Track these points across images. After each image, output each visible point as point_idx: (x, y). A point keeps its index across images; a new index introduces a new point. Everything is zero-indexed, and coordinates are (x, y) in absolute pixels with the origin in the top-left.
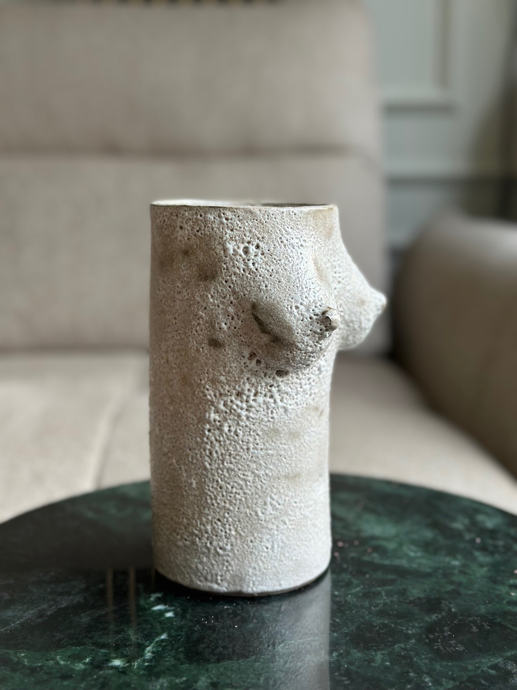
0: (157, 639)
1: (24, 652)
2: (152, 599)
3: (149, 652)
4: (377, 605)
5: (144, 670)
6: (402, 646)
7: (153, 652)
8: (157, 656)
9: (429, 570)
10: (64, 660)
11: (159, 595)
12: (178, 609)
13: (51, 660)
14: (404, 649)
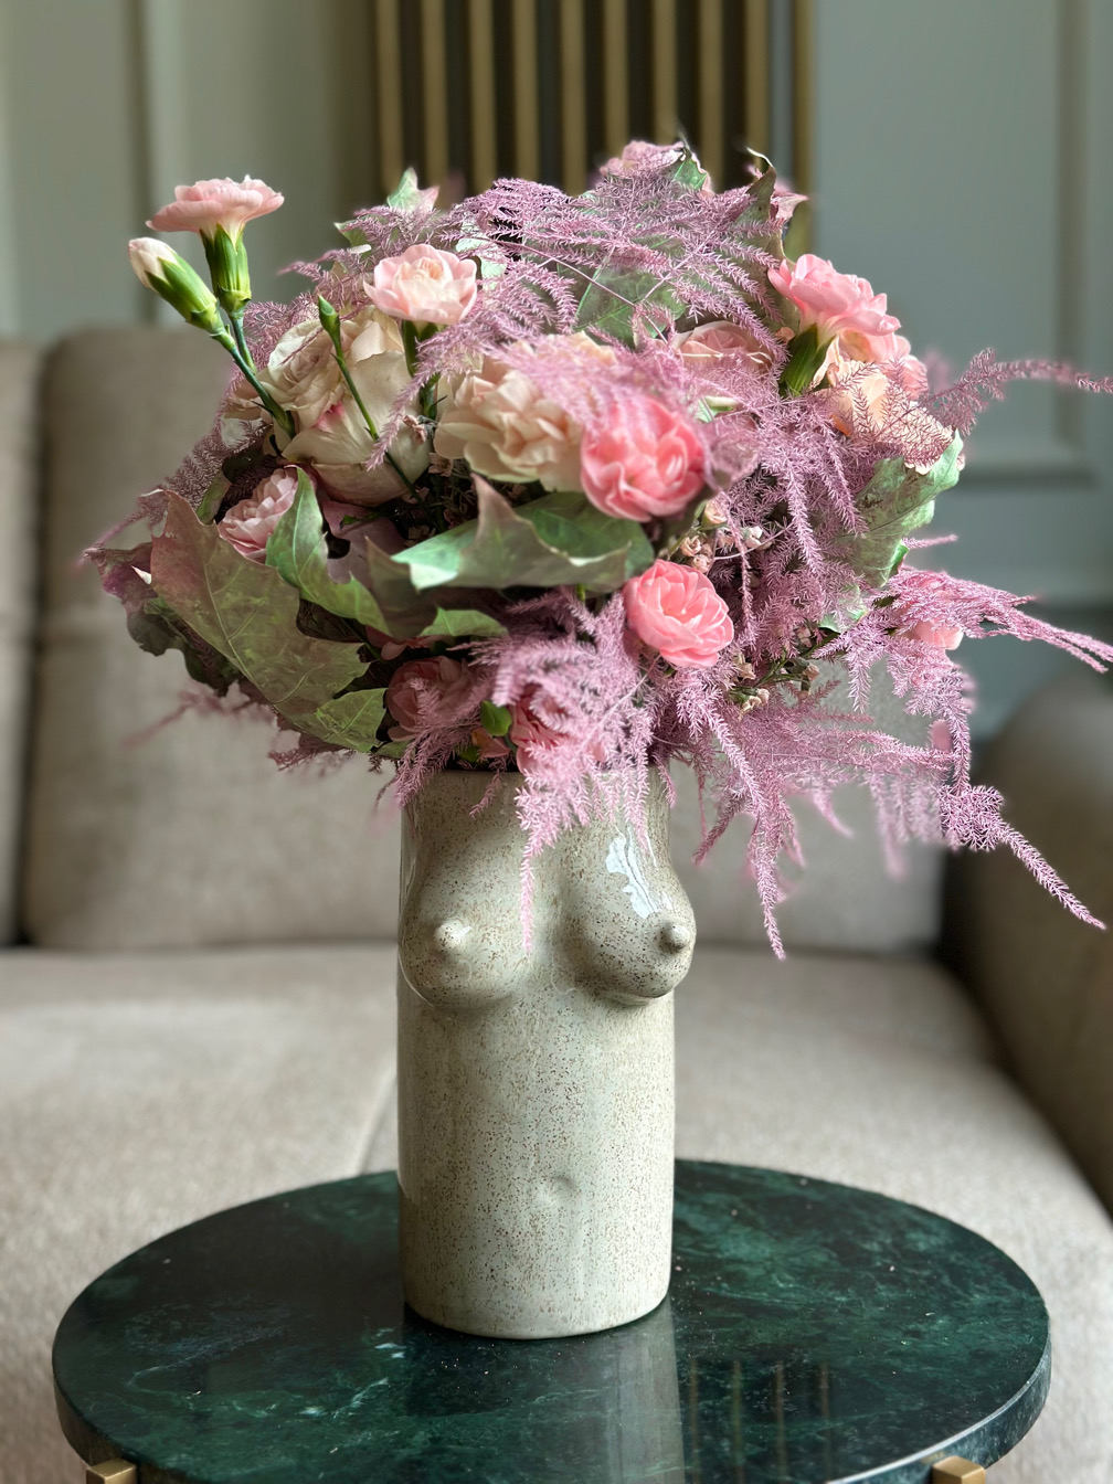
0: (373, 1385)
2: (379, 1335)
3: (357, 1399)
4: (697, 1351)
5: (345, 1420)
6: (710, 1403)
7: (363, 1400)
8: (367, 1405)
10: (242, 1406)
11: (391, 1330)
12: (412, 1349)
13: (227, 1404)
14: (709, 1407)
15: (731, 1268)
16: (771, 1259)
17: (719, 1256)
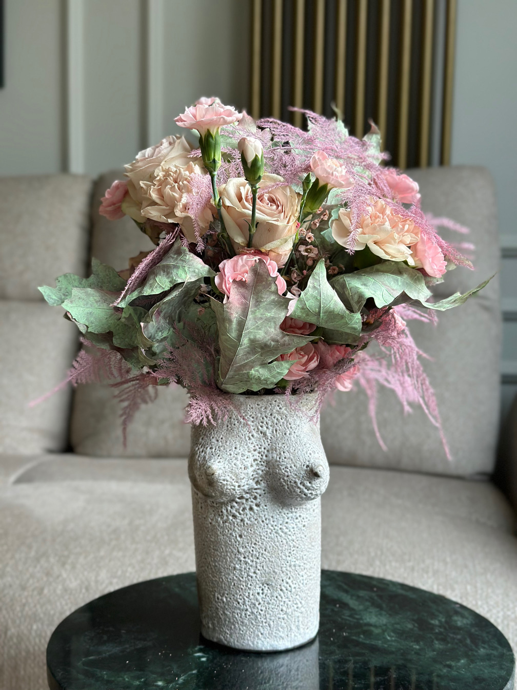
0: (190, 673)
1: (105, 671)
2: (196, 649)
3: (182, 679)
7: (184, 680)
8: (186, 682)
9: (394, 650)
10: (128, 679)
11: (202, 647)
12: (211, 657)
13: (122, 677)
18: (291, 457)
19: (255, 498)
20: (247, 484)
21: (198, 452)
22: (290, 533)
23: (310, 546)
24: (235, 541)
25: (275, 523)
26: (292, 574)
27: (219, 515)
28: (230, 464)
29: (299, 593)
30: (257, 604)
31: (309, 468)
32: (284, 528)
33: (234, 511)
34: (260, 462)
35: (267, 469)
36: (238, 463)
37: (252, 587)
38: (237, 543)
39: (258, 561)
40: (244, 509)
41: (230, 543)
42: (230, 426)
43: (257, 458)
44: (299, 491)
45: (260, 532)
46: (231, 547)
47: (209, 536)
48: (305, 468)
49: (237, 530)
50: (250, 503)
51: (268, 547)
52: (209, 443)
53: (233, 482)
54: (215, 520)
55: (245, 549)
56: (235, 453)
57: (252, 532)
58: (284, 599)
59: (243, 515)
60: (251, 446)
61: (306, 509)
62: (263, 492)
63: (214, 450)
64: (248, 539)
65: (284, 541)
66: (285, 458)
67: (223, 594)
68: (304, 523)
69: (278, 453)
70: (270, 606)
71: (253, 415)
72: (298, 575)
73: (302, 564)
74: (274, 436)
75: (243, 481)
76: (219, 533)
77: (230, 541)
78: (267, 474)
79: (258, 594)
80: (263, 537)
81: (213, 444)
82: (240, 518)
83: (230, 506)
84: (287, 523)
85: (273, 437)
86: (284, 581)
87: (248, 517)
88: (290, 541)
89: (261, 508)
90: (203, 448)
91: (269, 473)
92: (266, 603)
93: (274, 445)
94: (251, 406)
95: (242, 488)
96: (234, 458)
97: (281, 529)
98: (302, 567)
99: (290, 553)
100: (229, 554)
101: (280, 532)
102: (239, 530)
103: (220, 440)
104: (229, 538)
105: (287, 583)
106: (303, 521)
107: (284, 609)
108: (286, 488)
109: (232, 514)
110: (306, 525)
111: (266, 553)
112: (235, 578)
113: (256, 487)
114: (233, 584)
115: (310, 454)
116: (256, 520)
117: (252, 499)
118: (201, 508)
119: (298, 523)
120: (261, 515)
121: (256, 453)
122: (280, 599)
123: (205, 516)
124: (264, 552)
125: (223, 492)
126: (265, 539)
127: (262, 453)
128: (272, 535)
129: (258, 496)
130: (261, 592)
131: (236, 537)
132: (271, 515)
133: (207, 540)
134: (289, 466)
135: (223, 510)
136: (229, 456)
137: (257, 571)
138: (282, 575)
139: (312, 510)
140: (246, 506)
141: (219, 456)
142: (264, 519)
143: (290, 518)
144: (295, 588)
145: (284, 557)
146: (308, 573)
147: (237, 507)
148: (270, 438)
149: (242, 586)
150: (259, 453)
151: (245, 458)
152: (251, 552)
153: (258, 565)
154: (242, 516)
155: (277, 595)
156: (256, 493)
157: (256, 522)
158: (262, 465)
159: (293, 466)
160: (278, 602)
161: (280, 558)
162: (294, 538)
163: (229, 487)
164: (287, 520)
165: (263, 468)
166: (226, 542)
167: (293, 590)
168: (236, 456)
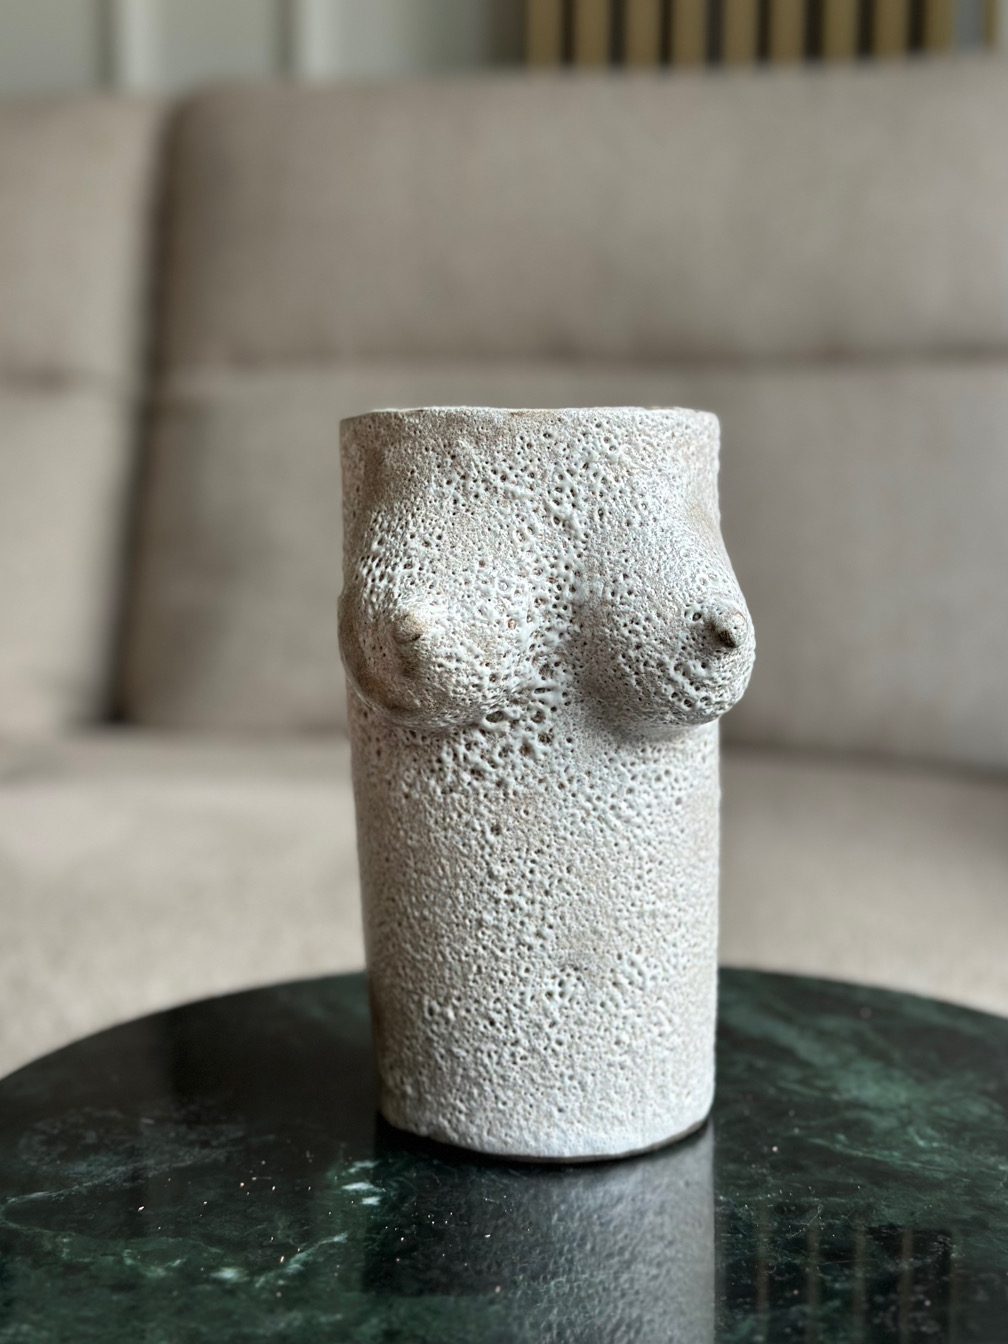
0: (324, 1242)
1: (69, 1236)
2: (354, 1170)
3: (298, 1261)
7: (303, 1263)
10: (134, 1259)
13: (112, 1255)
15: (850, 1115)
16: (907, 1107)
17: (835, 1097)
18: (649, 589)
19: (539, 717)
20: (517, 674)
21: (370, 580)
22: (638, 820)
23: (693, 860)
24: (479, 843)
25: (597, 792)
26: (647, 939)
27: (433, 771)
28: (467, 609)
29: (665, 993)
30: (546, 1024)
31: (701, 621)
32: (624, 805)
33: (475, 757)
34: (555, 606)
35: (577, 628)
36: (490, 606)
37: (531, 977)
38: (488, 850)
39: (548, 900)
40: (506, 751)
41: (465, 851)
42: (462, 500)
43: (548, 595)
44: (671, 690)
45: (552, 818)
46: (470, 863)
47: (402, 833)
48: (690, 620)
49: (485, 811)
50: (523, 732)
51: (578, 862)
52: (401, 554)
53: (477, 662)
54: (418, 784)
55: (511, 868)
56: (481, 576)
57: (531, 818)
58: (623, 1011)
59: (504, 768)
60: (529, 559)
61: (683, 752)
62: (563, 700)
63: (415, 570)
64: (518, 839)
65: (624, 844)
66: (630, 593)
67: (447, 998)
68: (677, 794)
69: (608, 577)
70: (584, 1030)
71: (531, 468)
72: (662, 943)
73: (674, 911)
74: (595, 531)
75: (506, 661)
76: (432, 822)
77: (464, 845)
78: (576, 641)
79: (550, 994)
80: (562, 833)
81: (413, 553)
82: (495, 778)
83: (463, 742)
84: (631, 791)
85: (591, 532)
86: (625, 957)
87: (517, 772)
88: (639, 844)
89: (557, 746)
90: (383, 567)
91: (580, 643)
92: (572, 1021)
93: (597, 555)
94: (527, 439)
95: (502, 683)
96: (479, 593)
97: (613, 807)
98: (672, 919)
99: (640, 877)
100: (461, 882)
101: (610, 815)
102: (490, 811)
103: (434, 541)
104: (464, 836)
105: (633, 964)
106: (676, 786)
107: (625, 1037)
108: (634, 683)
109: (469, 767)
110: (685, 799)
111: (572, 878)
112: (480, 949)
113: (542, 684)
114: (475, 968)
115: (704, 582)
116: (541, 781)
117: (530, 722)
118: (379, 753)
119: (662, 794)
120: (556, 768)
121: (543, 580)
122: (613, 1009)
123: (388, 777)
124: (566, 875)
125: (445, 695)
126: (569, 837)
127: (561, 581)
128: (589, 826)
129: (548, 711)
130: (557, 990)
131: (483, 832)
132: (586, 767)
133: (398, 846)
134: (641, 616)
135: (444, 756)
136: (464, 586)
137: (546, 931)
138: (618, 940)
139: (699, 757)
140: (511, 740)
141: (431, 587)
142: (564, 779)
143: (640, 778)
144: (654, 978)
145: (622, 889)
146: (688, 936)
147: (486, 746)
148: (583, 537)
149: (501, 975)
150: (551, 580)
151: (511, 592)
152: (529, 875)
153: (549, 913)
154: (501, 771)
155: (604, 997)
156: (542, 702)
157: (541, 788)
158: (559, 616)
159: (654, 615)
160: (606, 1018)
161: (613, 892)
162: (650, 833)
163: (465, 680)
164: (631, 783)
165: (564, 625)
166: (453, 848)
167: (650, 984)
168: (483, 586)
